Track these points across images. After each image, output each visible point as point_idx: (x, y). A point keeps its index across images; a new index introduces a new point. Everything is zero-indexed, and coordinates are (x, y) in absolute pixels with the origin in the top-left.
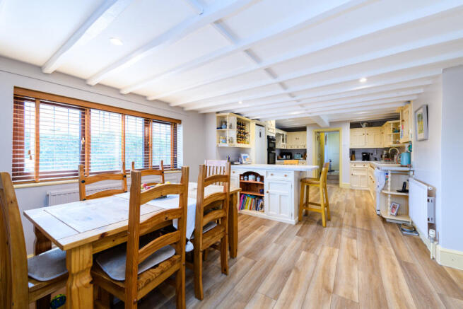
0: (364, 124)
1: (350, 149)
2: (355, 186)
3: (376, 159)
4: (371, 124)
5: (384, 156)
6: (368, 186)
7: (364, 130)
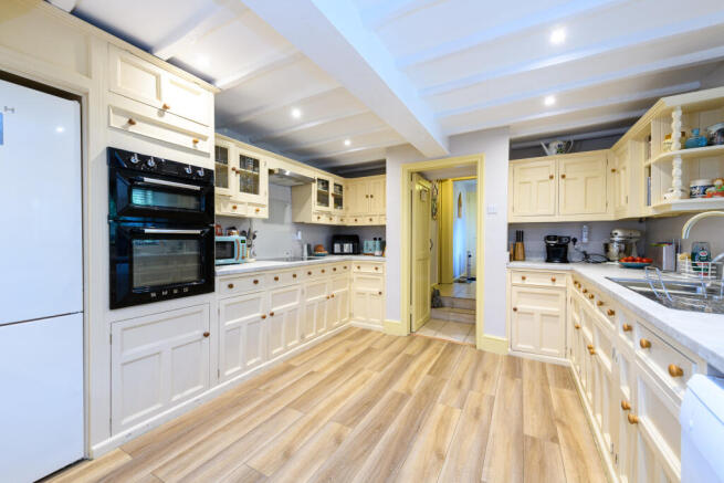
0: (554, 145)
1: (510, 225)
2: (526, 349)
3: (587, 258)
4: (576, 142)
5: (614, 249)
6: (568, 352)
7: (552, 163)
